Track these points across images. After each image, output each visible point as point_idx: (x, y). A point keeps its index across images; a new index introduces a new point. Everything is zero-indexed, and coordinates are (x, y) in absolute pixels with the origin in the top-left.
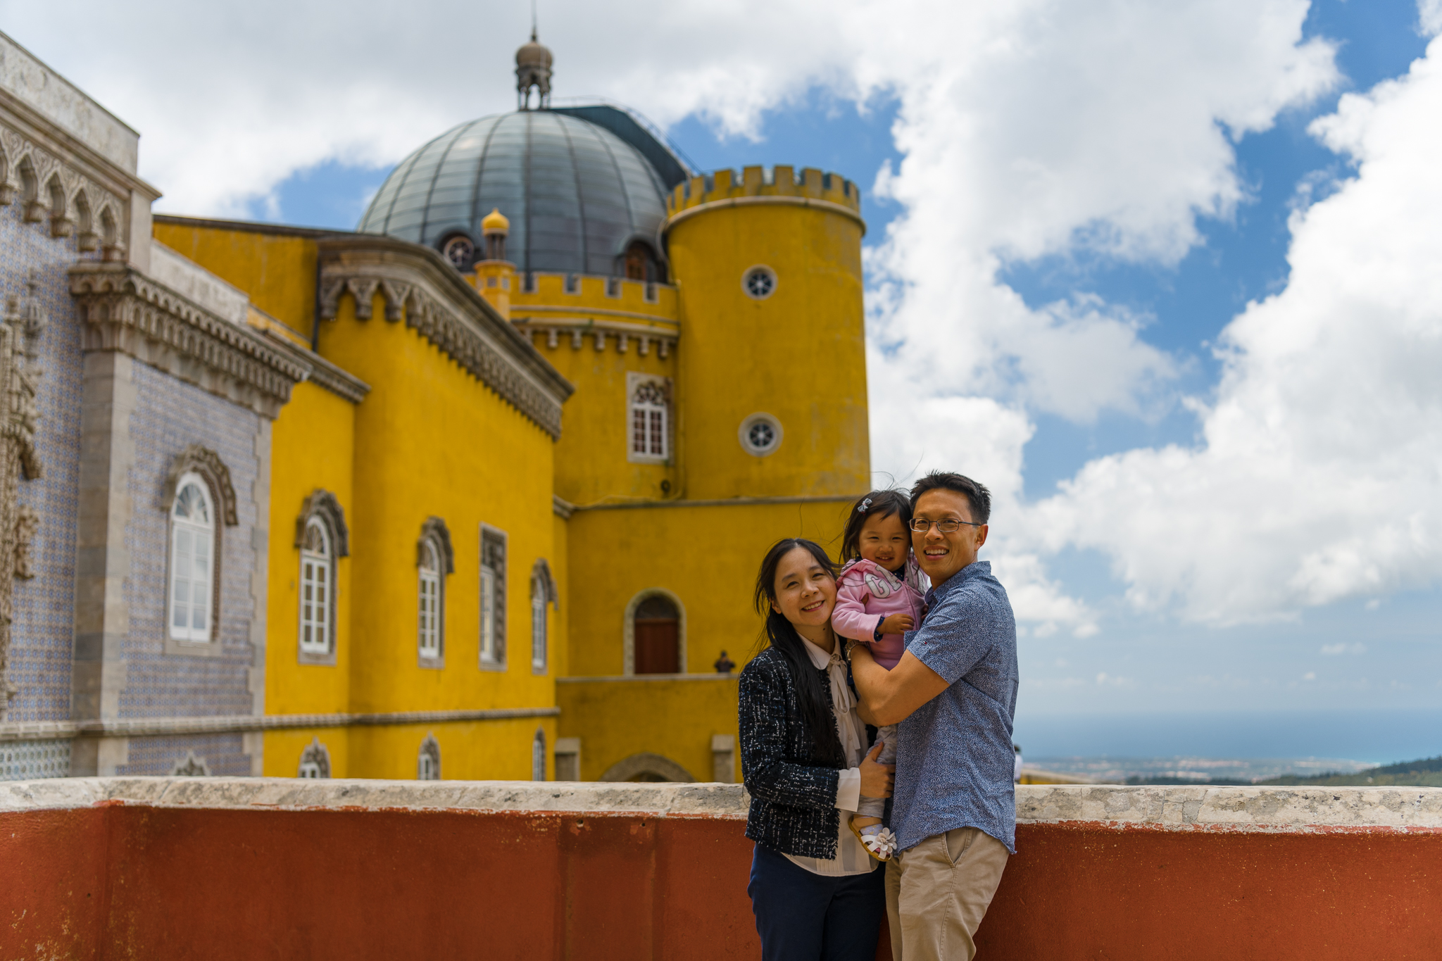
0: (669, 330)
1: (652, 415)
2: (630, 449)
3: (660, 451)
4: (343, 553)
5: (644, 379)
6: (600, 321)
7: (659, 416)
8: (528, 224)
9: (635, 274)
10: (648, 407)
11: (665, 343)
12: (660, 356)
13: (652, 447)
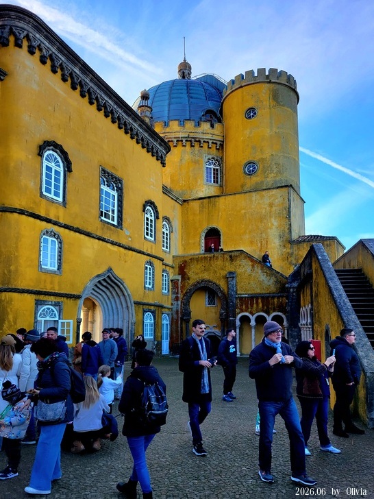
0: (220, 138)
1: (214, 169)
2: (205, 181)
3: (217, 183)
5: (210, 157)
6: (191, 135)
7: (217, 170)
8: (169, 108)
10: (212, 167)
11: (219, 143)
12: (216, 149)
13: (214, 181)
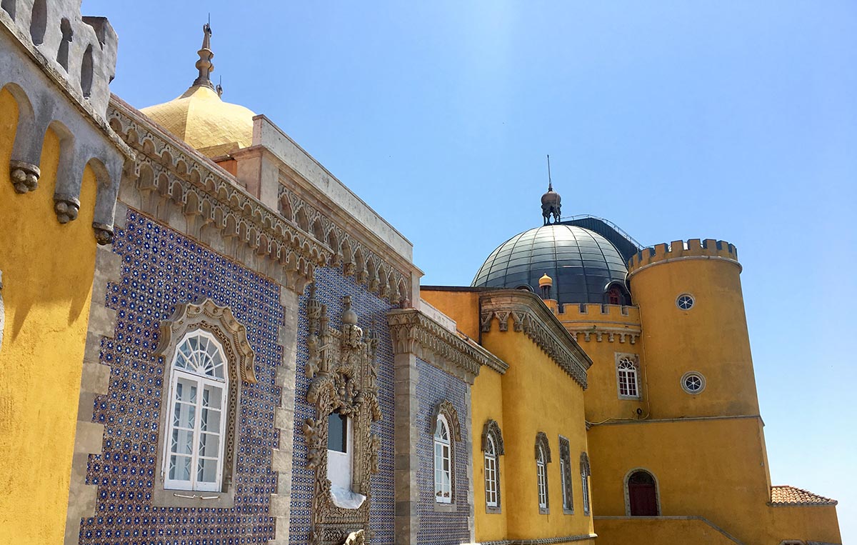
0: (636, 330)
1: (629, 373)
2: (619, 393)
3: (635, 394)
4: (502, 453)
5: (624, 355)
6: (599, 326)
7: (633, 374)
8: (557, 281)
9: (615, 301)
10: (626, 370)
11: (633, 336)
12: (631, 343)
13: (630, 391)
